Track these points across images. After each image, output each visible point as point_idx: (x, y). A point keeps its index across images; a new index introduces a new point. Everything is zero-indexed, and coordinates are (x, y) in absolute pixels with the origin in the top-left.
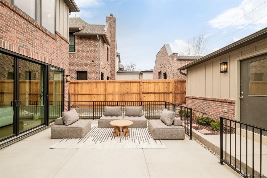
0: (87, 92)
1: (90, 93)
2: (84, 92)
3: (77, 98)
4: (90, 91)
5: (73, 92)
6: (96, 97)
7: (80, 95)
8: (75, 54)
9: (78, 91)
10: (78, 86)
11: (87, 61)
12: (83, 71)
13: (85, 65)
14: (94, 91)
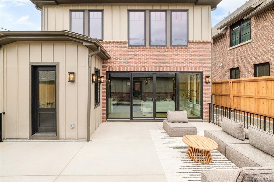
0: (252, 95)
1: (257, 95)
2: (248, 94)
3: (240, 101)
4: (257, 92)
5: (235, 94)
6: (266, 103)
7: (243, 98)
8: (251, 42)
9: (241, 92)
10: (240, 85)
11: (269, 46)
12: (263, 62)
13: (266, 53)
14: (263, 93)
